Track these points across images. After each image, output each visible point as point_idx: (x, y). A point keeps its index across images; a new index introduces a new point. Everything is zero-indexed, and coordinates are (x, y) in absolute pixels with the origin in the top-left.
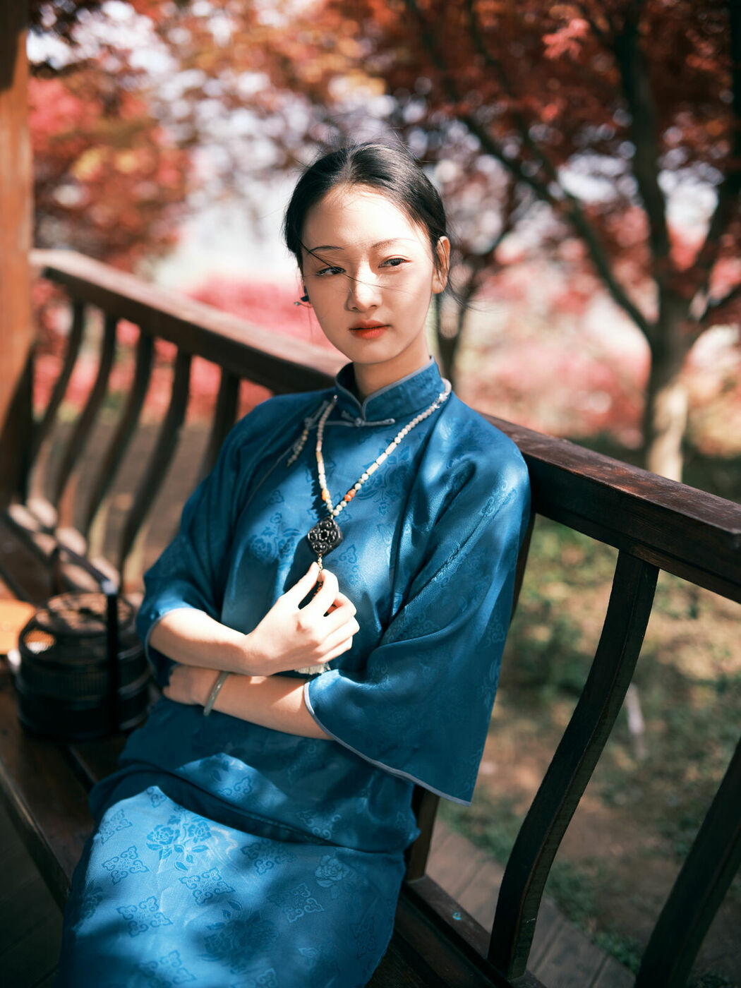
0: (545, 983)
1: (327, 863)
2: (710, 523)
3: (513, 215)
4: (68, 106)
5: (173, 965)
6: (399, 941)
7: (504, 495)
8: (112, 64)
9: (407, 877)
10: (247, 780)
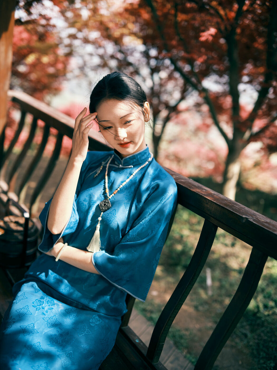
0: (167, 368)
1: (94, 318)
2: (236, 213)
3: (185, 94)
4: (25, 35)
5: (38, 346)
6: (116, 347)
7: (168, 196)
8: (43, 22)
9: (121, 326)
10: (69, 287)
